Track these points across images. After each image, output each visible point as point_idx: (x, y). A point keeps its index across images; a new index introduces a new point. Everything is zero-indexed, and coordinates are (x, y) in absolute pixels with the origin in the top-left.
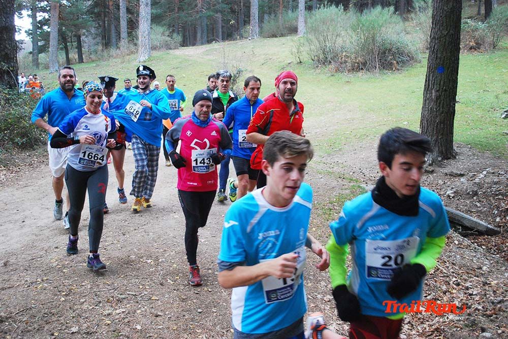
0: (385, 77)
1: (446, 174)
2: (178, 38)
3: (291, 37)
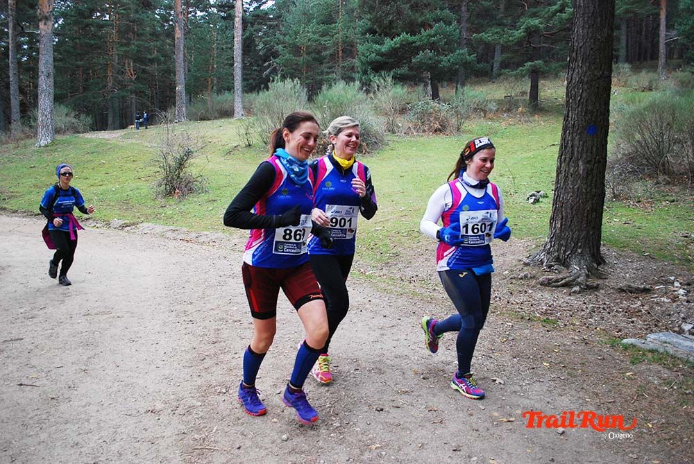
1: (621, 290)
2: (89, 120)
3: (226, 120)
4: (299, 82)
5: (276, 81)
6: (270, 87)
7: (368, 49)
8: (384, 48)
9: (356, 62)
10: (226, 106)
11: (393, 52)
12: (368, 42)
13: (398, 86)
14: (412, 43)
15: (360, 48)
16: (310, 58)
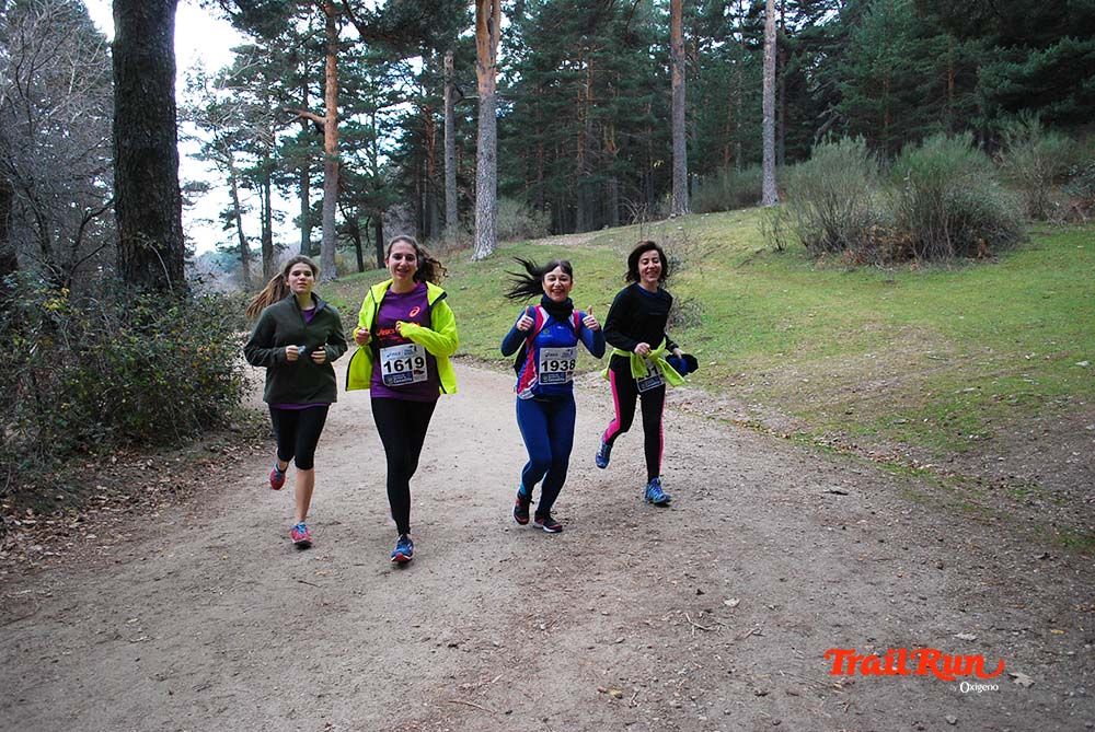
0: (964, 270)
2: (546, 219)
3: (750, 210)
4: (864, 140)
5: (824, 142)
6: (814, 151)
7: (996, 72)
8: (1027, 69)
9: (977, 98)
10: (752, 187)
11: (1043, 74)
12: (997, 60)
13: (1051, 135)
14: (1083, 55)
15: (983, 72)
16: (895, 99)
